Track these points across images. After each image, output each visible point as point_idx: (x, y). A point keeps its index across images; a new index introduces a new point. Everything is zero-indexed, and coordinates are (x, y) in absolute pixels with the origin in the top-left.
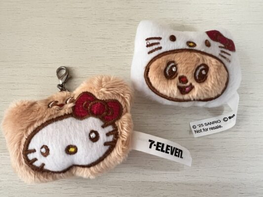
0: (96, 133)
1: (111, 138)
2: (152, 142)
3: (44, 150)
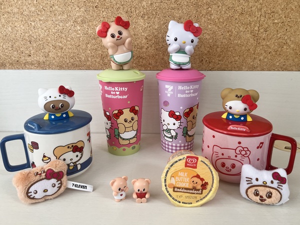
0: (55, 184)
1: (60, 185)
2: (73, 184)
3: (35, 192)
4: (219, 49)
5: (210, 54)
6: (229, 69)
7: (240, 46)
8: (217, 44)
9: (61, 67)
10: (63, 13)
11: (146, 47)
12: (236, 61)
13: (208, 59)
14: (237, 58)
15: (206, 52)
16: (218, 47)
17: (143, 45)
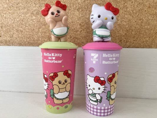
4: (134, 32)
5: (127, 36)
6: (142, 47)
7: (149, 30)
8: (132, 28)
9: (20, 44)
10: (25, 8)
11: (80, 30)
12: (147, 41)
13: (125, 40)
14: (147, 39)
15: (124, 34)
16: (132, 31)
17: (78, 29)
